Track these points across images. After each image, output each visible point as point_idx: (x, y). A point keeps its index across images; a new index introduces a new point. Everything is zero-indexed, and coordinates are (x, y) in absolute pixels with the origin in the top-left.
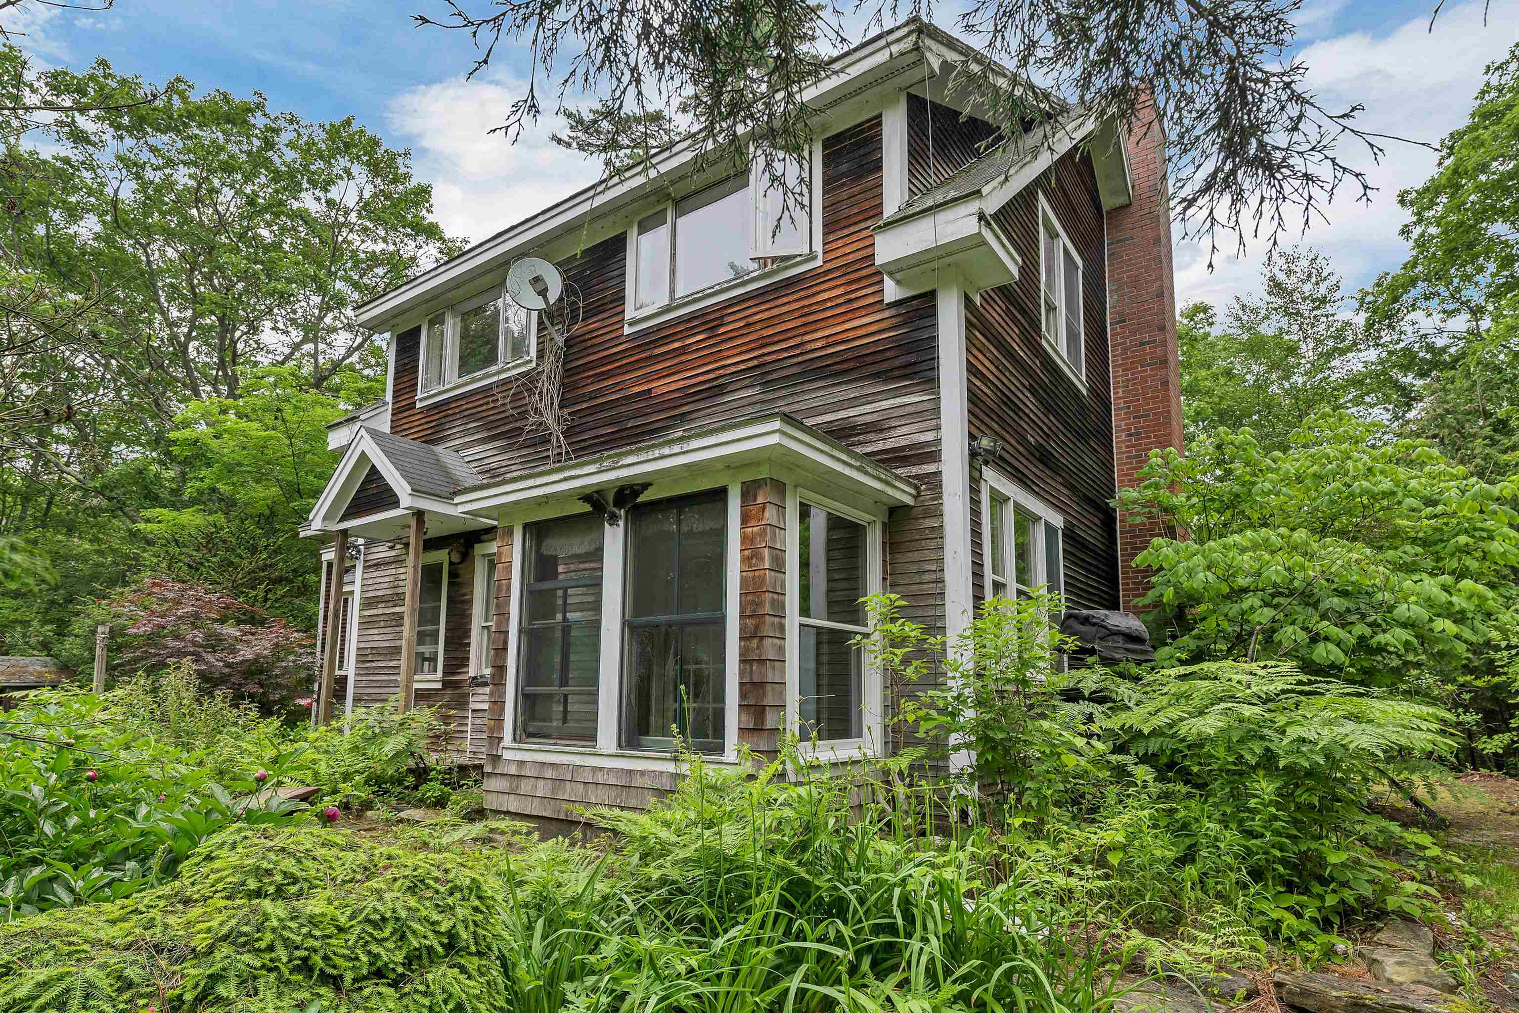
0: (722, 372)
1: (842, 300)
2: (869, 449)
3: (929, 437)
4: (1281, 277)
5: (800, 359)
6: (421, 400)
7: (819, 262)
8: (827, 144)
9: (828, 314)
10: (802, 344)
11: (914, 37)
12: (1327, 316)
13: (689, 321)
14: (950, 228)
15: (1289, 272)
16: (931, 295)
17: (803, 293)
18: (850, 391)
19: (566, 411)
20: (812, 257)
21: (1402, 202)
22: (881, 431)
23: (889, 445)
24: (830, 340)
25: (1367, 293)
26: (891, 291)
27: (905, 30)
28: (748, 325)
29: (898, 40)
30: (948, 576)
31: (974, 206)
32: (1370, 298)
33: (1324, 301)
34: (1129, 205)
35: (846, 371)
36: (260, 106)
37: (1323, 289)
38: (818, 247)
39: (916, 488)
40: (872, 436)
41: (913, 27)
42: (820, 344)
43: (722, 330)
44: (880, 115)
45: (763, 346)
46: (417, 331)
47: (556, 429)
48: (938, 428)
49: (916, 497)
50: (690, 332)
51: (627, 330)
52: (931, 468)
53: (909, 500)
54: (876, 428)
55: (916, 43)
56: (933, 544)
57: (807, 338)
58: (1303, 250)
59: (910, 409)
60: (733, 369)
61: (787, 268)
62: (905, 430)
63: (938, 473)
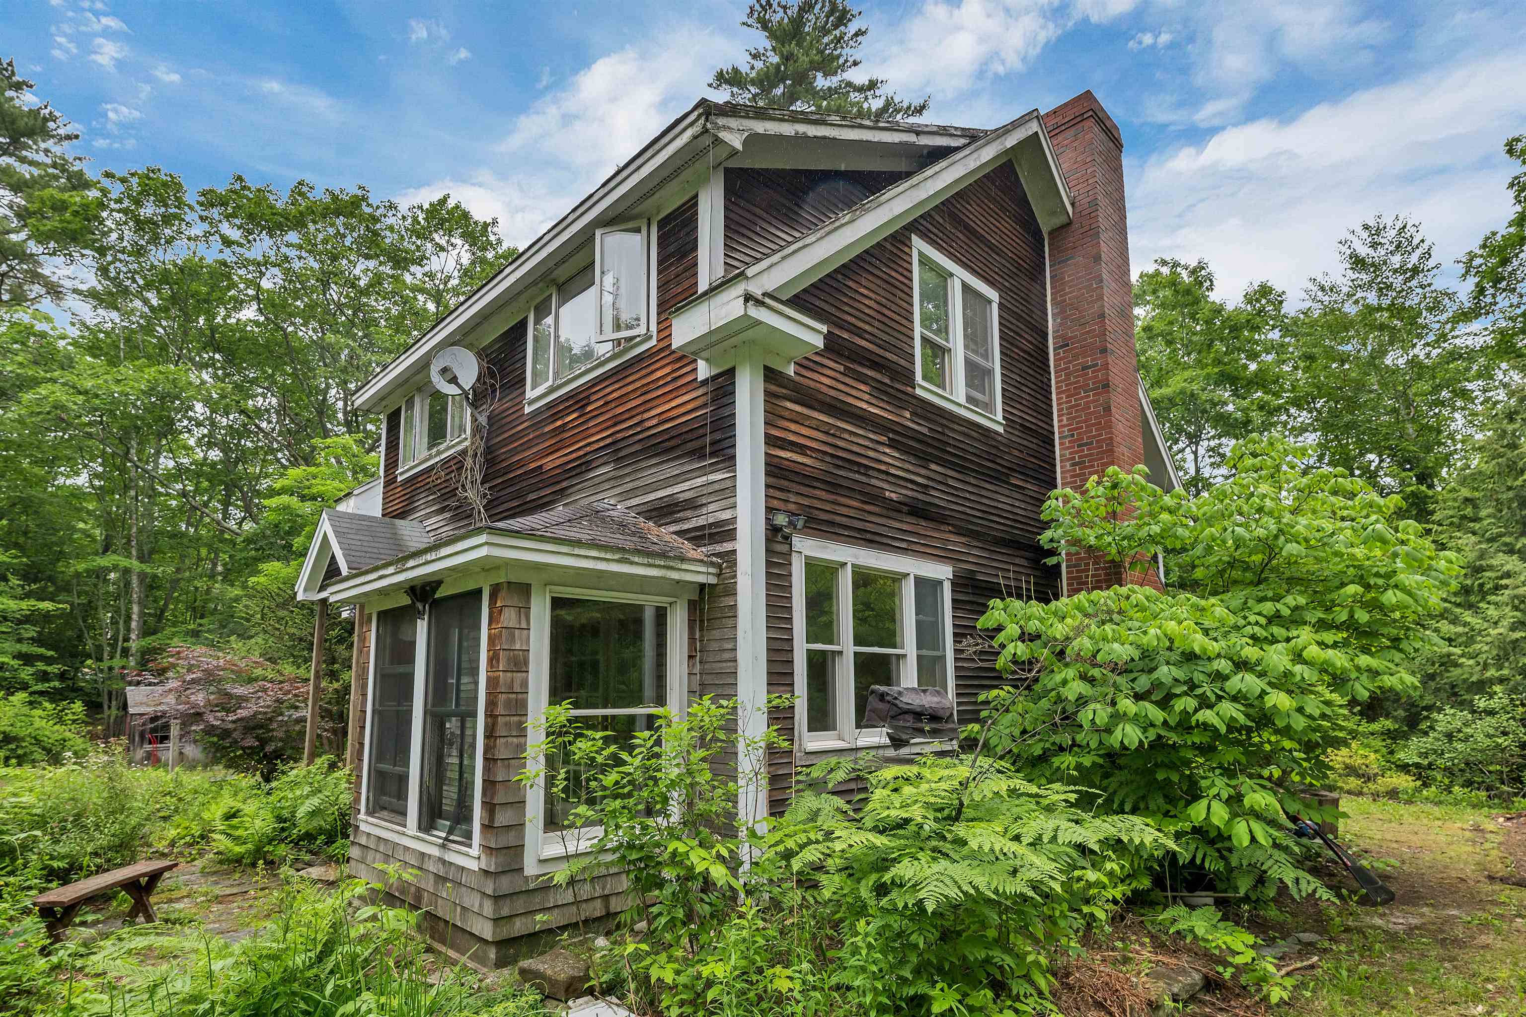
0: (588, 449)
1: (669, 379)
2: (686, 526)
3: (726, 515)
4: (1363, 251)
5: (640, 437)
6: (402, 474)
7: (654, 342)
8: (662, 224)
9: (660, 392)
10: (642, 422)
11: (702, 121)
12: (1422, 287)
13: (567, 400)
14: (723, 311)
15: (1374, 245)
16: (731, 373)
17: (644, 372)
18: (672, 469)
19: (487, 485)
20: (649, 338)
21: (1510, 152)
22: (696, 508)
23: (701, 522)
24: (664, 416)
25: (1476, 256)
26: (703, 371)
27: (696, 113)
28: (606, 403)
29: (692, 124)
30: (741, 655)
31: (739, 289)
32: (1478, 261)
33: (1415, 271)
34: (1070, 223)
35: (673, 448)
36: (364, 199)
37: (1414, 259)
38: (653, 328)
39: (719, 566)
40: (688, 513)
41: (701, 110)
42: (654, 422)
43: (589, 409)
44: (696, 196)
45: (615, 424)
46: (399, 410)
47: (479, 504)
48: (734, 507)
49: (718, 575)
50: (567, 411)
51: (527, 410)
52: (727, 546)
53: (713, 580)
54: (692, 505)
55: (704, 126)
56: (730, 622)
57: (646, 416)
58: (1388, 220)
59: (717, 487)
60: (596, 446)
61: (632, 347)
62: (712, 507)
63: (734, 552)
